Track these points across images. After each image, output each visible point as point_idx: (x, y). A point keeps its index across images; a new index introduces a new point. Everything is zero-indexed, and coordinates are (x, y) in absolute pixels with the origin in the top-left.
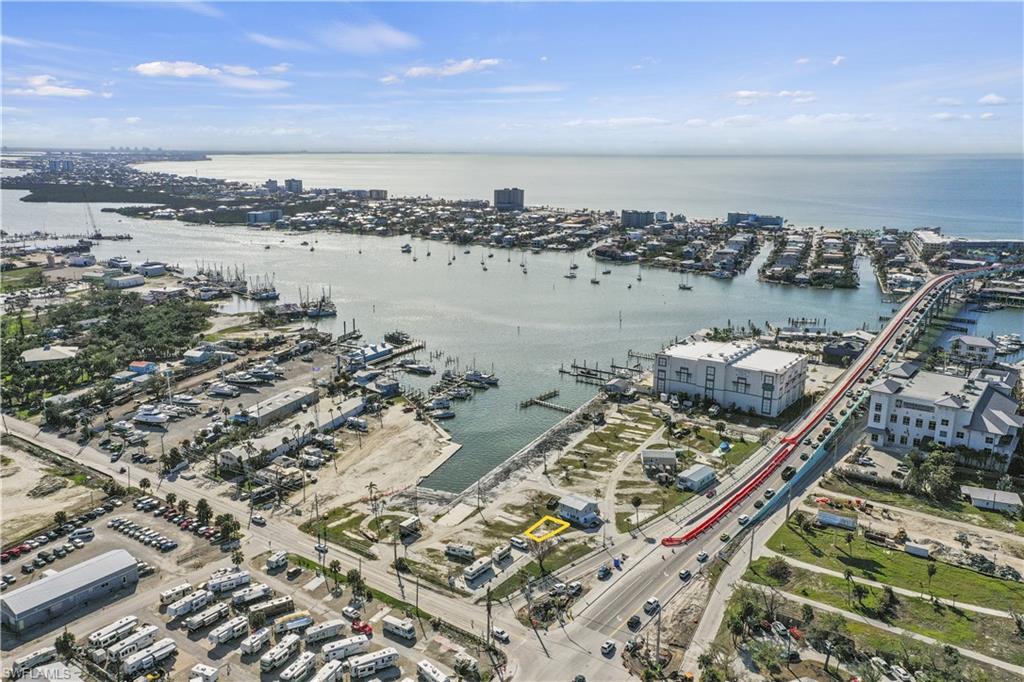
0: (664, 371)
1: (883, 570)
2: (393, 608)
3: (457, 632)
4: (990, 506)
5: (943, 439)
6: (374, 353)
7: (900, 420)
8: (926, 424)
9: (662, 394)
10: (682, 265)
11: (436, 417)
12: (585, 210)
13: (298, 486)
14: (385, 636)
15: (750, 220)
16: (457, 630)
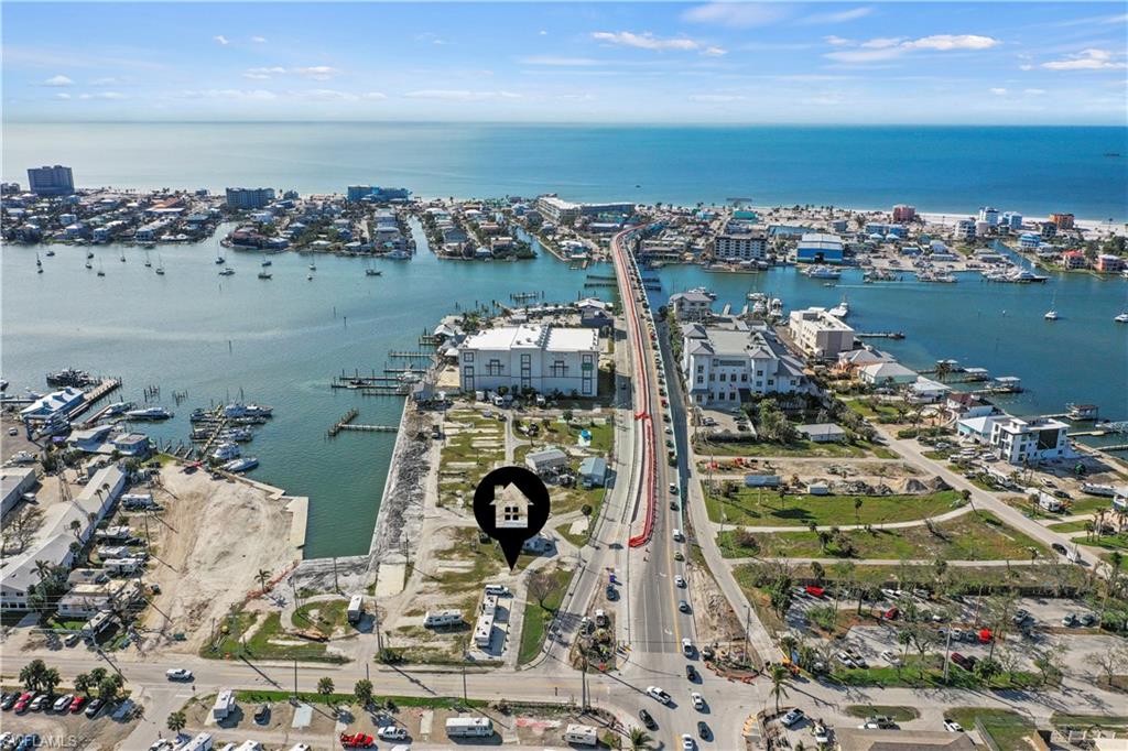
0: (472, 367)
1: (811, 515)
2: (433, 709)
3: (533, 707)
4: (825, 439)
5: (759, 389)
6: (62, 404)
7: (717, 377)
8: (739, 379)
9: (477, 392)
10: (349, 249)
11: (237, 471)
12: (165, 191)
13: (139, 604)
14: (458, 743)
15: (374, 193)
16: (531, 706)
